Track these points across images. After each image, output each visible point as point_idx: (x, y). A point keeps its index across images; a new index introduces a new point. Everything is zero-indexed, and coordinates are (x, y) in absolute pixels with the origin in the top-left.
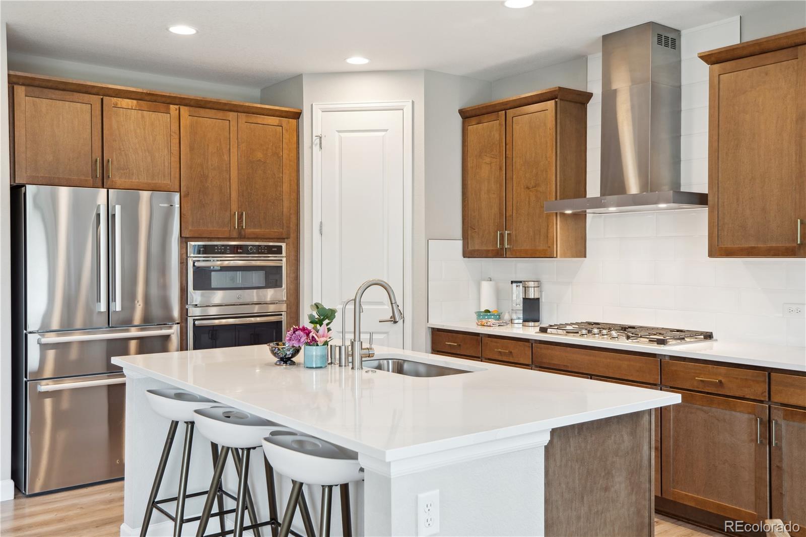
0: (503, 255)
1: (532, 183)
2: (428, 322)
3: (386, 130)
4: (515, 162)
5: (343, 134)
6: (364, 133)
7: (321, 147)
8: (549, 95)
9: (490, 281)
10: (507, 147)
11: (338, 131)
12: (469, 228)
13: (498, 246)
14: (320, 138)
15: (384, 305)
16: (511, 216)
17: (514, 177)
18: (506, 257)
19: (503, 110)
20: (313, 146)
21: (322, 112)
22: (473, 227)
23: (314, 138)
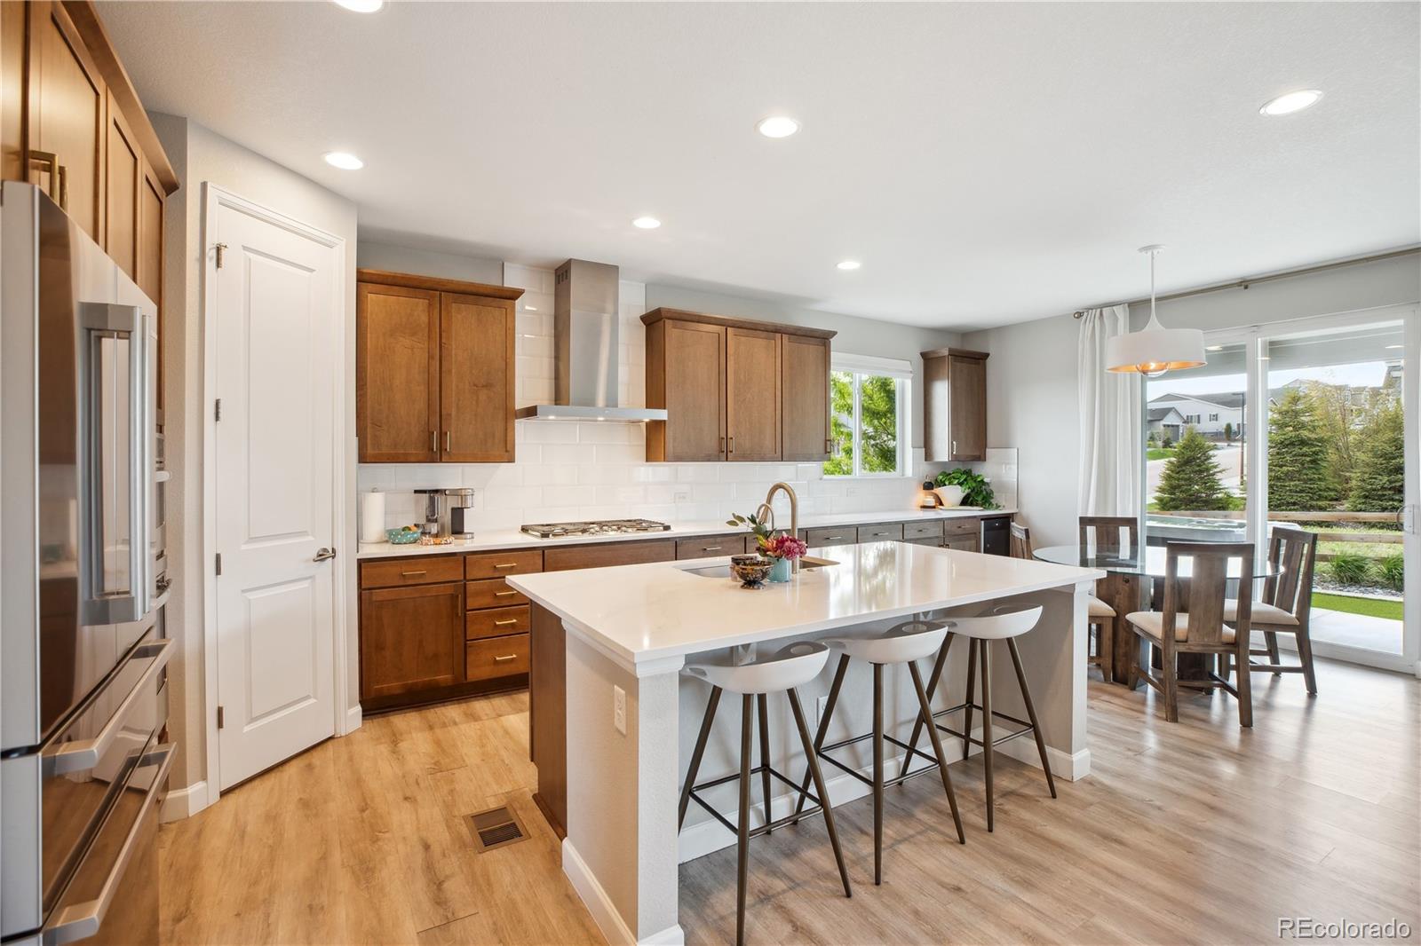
0: (437, 459)
1: (482, 381)
2: (355, 552)
3: (312, 271)
4: (456, 354)
5: (251, 255)
6: (284, 265)
7: (218, 265)
8: (508, 294)
9: (377, 492)
10: (443, 334)
11: (245, 248)
12: (369, 425)
13: (433, 449)
14: (218, 249)
15: (308, 535)
16: (450, 415)
17: (453, 371)
18: (441, 461)
19: (436, 290)
20: (207, 259)
21: (220, 203)
22: (379, 424)
23: (208, 245)
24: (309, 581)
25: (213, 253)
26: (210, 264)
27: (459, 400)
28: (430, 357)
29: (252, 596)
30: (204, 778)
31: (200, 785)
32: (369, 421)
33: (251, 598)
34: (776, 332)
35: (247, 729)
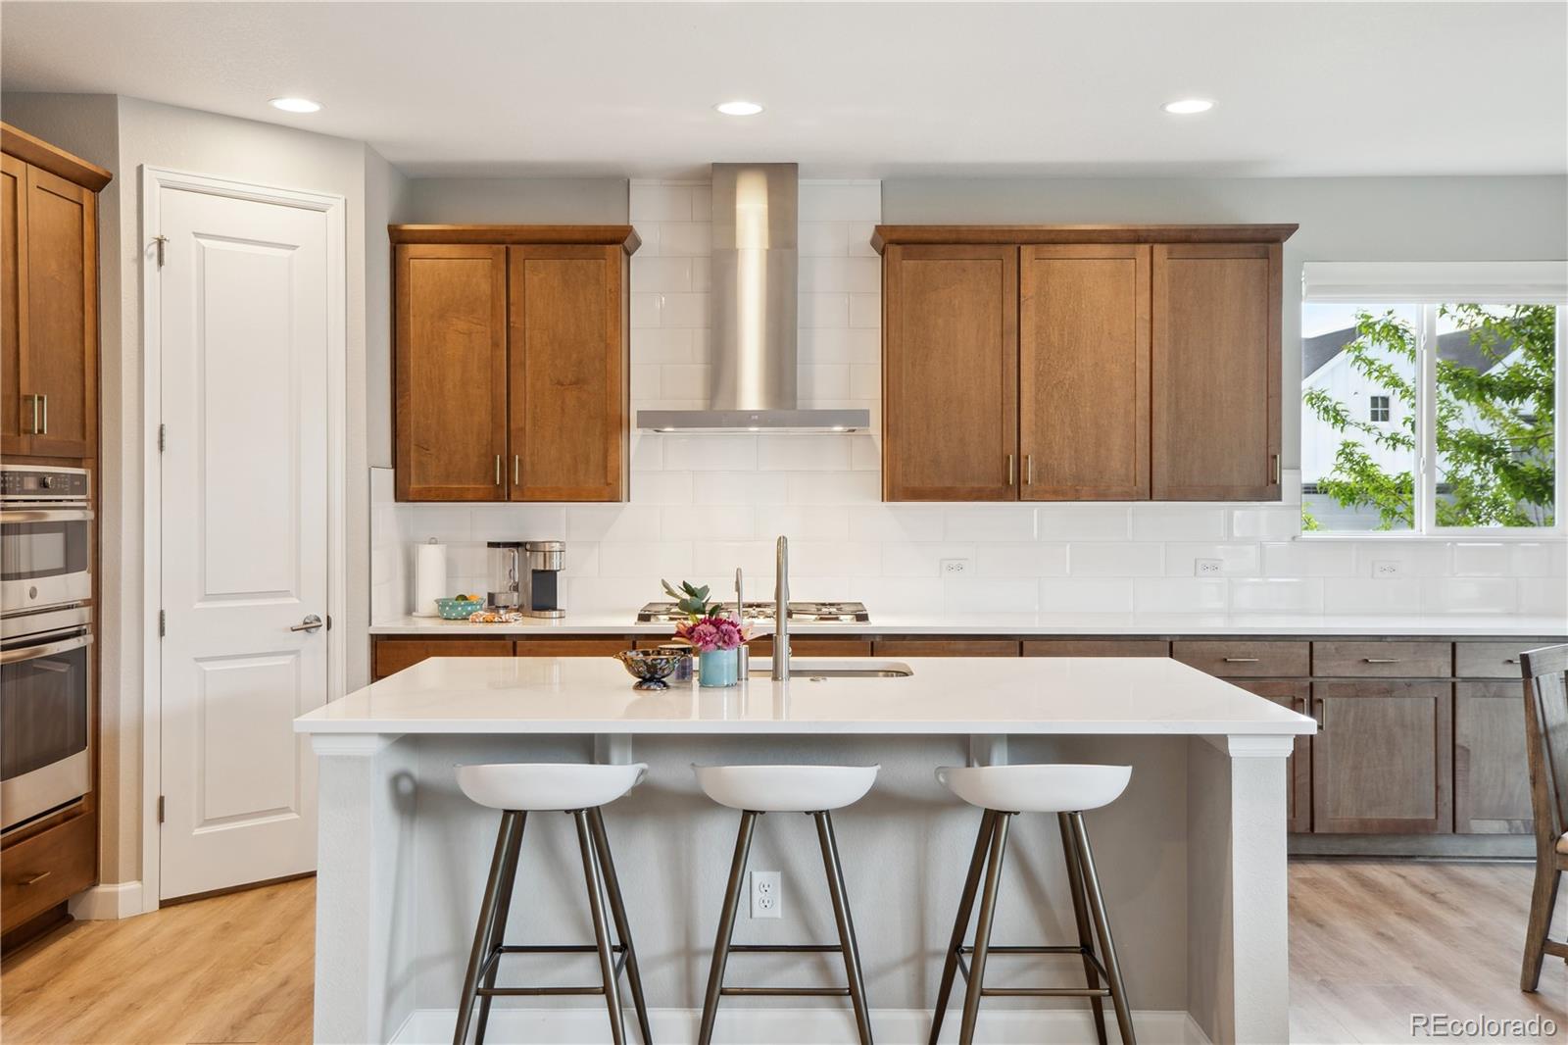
0: (504, 496)
1: (570, 376)
2: (370, 625)
3: (294, 247)
4: (531, 338)
5: (203, 242)
6: (250, 246)
7: (160, 262)
8: (609, 236)
9: (436, 543)
10: (512, 308)
11: (197, 235)
12: (413, 447)
13: (496, 481)
14: (160, 242)
15: (292, 596)
16: (523, 429)
17: (528, 362)
18: (509, 500)
19: (503, 243)
20: (145, 258)
21: (162, 187)
22: (426, 446)
23: (147, 240)
24: (292, 657)
25: (154, 249)
26: (150, 264)
27: (536, 407)
28: (495, 345)
29: (208, 667)
30: (139, 878)
31: (134, 885)
32: (413, 443)
33: (207, 669)
34: (1138, 241)
35: (197, 832)
